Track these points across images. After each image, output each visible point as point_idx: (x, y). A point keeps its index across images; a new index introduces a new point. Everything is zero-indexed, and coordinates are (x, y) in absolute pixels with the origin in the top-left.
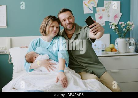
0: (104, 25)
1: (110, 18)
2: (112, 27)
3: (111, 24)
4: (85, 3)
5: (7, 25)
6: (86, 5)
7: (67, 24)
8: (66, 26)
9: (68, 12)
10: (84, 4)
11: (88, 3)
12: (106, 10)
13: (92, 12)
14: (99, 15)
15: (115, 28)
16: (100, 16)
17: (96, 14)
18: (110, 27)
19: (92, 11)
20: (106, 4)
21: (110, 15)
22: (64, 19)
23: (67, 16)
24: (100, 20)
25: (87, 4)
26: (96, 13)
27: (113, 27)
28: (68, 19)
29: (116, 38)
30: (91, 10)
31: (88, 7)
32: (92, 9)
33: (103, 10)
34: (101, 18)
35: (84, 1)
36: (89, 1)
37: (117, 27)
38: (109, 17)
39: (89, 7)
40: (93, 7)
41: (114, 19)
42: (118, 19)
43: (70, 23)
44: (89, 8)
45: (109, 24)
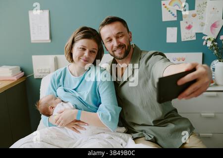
0: (194, 38)
1: (205, 27)
2: (206, 44)
3: (206, 38)
4: (164, 5)
5: (51, 38)
6: (166, 7)
7: (114, 47)
8: (113, 52)
9: (118, 24)
10: (163, 7)
11: (169, 4)
12: (198, 16)
13: (176, 19)
14: (187, 22)
15: (212, 45)
16: (187, 25)
17: (181, 22)
18: (204, 43)
19: (175, 17)
20: (199, 5)
21: (204, 24)
22: (109, 38)
23: (115, 32)
24: (187, 31)
25: (168, 6)
26: (182, 20)
27: (209, 44)
28: (117, 38)
29: (213, 60)
30: (173, 15)
31: (169, 11)
32: (176, 14)
33: (194, 16)
34: (189, 27)
35: (163, 2)
36: (171, 2)
37: (216, 44)
38: (202, 26)
39: (172, 11)
40: (177, 10)
41: (211, 30)
42: (218, 30)
43: (120, 46)
44: (171, 13)
45: (203, 38)
